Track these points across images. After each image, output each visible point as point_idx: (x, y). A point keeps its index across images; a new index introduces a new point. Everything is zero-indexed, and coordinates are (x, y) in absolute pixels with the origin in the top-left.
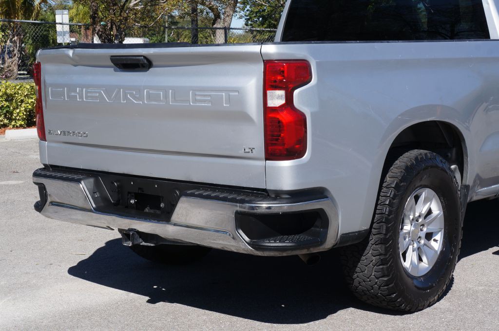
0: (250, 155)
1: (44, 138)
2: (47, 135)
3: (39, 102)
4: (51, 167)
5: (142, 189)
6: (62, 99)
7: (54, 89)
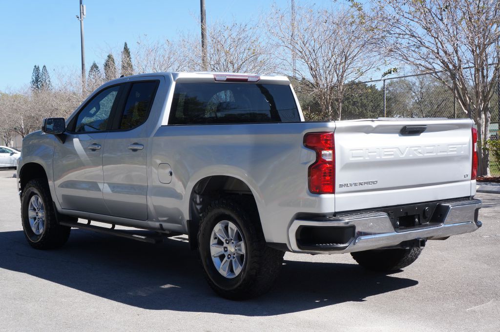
0: (466, 178)
1: (333, 192)
2: (337, 188)
3: (333, 163)
4: (335, 214)
5: (407, 213)
6: (362, 159)
7: (354, 152)
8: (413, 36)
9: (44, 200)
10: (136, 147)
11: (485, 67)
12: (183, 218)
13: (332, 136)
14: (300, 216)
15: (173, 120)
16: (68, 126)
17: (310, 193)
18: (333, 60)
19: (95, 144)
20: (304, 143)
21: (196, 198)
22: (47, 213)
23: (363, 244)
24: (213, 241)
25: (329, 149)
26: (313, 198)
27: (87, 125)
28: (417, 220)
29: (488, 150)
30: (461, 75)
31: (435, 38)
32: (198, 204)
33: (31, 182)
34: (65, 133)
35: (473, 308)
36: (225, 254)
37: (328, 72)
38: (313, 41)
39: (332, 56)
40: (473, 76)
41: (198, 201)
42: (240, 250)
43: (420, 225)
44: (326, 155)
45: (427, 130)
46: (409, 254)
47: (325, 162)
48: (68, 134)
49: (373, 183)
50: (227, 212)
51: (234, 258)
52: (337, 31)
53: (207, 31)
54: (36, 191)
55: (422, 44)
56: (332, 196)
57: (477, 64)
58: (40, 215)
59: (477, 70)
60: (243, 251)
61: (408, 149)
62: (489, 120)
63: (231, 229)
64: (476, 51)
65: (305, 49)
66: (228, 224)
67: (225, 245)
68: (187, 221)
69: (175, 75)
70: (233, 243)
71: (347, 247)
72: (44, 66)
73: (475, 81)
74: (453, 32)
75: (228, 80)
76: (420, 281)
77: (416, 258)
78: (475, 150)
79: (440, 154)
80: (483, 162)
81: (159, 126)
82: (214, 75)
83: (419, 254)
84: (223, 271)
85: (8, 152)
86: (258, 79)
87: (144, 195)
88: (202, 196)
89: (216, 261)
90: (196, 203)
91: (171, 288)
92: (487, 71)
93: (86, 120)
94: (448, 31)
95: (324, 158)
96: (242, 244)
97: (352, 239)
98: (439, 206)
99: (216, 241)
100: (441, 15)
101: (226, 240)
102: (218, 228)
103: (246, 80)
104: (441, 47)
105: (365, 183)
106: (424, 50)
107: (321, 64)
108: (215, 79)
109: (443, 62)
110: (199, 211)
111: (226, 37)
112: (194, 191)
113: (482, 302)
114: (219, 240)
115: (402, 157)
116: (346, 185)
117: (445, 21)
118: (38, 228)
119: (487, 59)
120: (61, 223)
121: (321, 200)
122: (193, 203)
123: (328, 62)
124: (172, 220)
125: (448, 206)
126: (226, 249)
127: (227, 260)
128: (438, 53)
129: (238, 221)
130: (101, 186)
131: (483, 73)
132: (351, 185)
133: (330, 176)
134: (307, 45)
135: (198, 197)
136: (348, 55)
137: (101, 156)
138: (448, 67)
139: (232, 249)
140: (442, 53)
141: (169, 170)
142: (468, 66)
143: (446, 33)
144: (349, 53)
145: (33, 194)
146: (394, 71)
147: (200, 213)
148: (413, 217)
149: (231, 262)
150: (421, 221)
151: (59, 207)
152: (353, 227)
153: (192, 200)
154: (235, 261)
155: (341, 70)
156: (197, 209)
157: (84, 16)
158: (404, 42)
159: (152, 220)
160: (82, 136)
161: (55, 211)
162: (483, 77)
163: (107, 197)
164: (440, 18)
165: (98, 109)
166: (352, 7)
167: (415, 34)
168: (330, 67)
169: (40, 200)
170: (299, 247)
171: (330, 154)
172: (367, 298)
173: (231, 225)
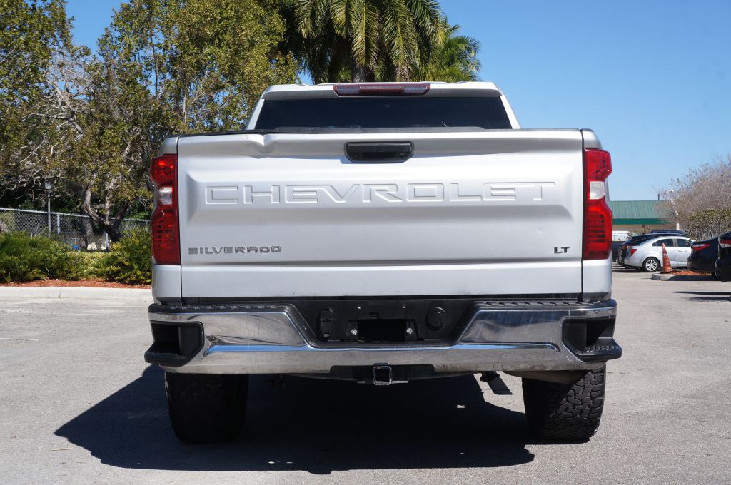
0: (563, 255)
1: (178, 263)
3: (174, 210)
5: (376, 314)
25: (168, 184)
28: (410, 330)
43: (418, 340)
49: (271, 249)
71: (187, 361)
79: (460, 201)
115: (341, 203)
116: (203, 251)
133: (169, 232)
148: (403, 324)
150: (421, 335)
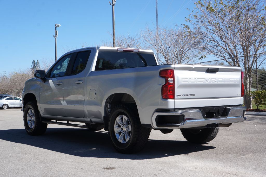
0: (239, 96)
1: (174, 98)
2: (176, 97)
3: (174, 84)
4: (175, 109)
5: (210, 111)
6: (188, 83)
7: (183, 79)
8: (214, 41)
9: (35, 111)
10: (79, 82)
11: (249, 56)
12: (101, 115)
13: (173, 71)
14: (158, 111)
15: (97, 68)
16: (47, 75)
17: (162, 99)
18: (176, 54)
19: (60, 82)
20: (159, 75)
21: (108, 105)
22: (36, 117)
23: (188, 124)
24: (115, 125)
25: (172, 77)
26: (164, 101)
27: (56, 74)
28: (215, 115)
29: (251, 96)
30: (238, 60)
31: (224, 42)
32: (109, 108)
33: (29, 103)
34: (45, 78)
35: (242, 156)
36: (122, 131)
37: (173, 59)
38: (166, 44)
39: (175, 51)
40: (243, 61)
41: (109, 107)
42: (129, 129)
43: (216, 117)
44: (170, 80)
45: (219, 71)
46: (211, 134)
47: (170, 84)
48: (47, 78)
49: (193, 95)
50: (123, 111)
51: (126, 133)
52: (178, 40)
53: (116, 40)
54: (31, 107)
55: (219, 45)
56: (173, 100)
57: (245, 54)
58: (33, 119)
59: (245, 57)
60: (130, 129)
61: (210, 79)
62: (251, 81)
63: (125, 119)
64: (244, 48)
65: (162, 48)
66: (123, 116)
67: (122, 127)
68: (103, 116)
69: (98, 48)
70: (125, 126)
71: (180, 125)
72: (38, 61)
73: (244, 63)
74: (234, 39)
75: (124, 51)
76: (217, 147)
77: (215, 136)
78: (243, 82)
79: (226, 83)
80: (248, 102)
81: (90, 71)
82: (117, 48)
83: (216, 135)
84: (121, 141)
85: (19, 100)
86: (138, 51)
87: (83, 105)
88: (110, 104)
89: (117, 135)
90: (107, 107)
91: (95, 150)
92: (250, 58)
93: (55, 72)
94: (231, 38)
95: (169, 82)
96: (130, 126)
97: (183, 121)
98: (226, 108)
99: (117, 125)
100: (227, 31)
101: (122, 125)
102: (118, 119)
103: (132, 51)
104: (228, 46)
105: (189, 95)
106: (219, 48)
107: (170, 56)
108: (118, 50)
109: (229, 54)
110: (109, 112)
111: (125, 43)
112: (107, 102)
113: (247, 154)
114: (119, 124)
115: (207, 83)
116: (180, 95)
117: (230, 34)
118: (31, 125)
119: (249, 52)
120: (43, 122)
121: (167, 102)
122: (106, 108)
123: (174, 55)
124: (96, 117)
125: (230, 108)
126: (122, 129)
127: (122, 135)
128: (226, 49)
129: (128, 115)
130: (62, 102)
131: (248, 59)
132: (182, 95)
133: (172, 90)
134: (163, 46)
135: (109, 104)
136: (183, 51)
137: (62, 89)
138: (231, 56)
139: (125, 129)
140: (228, 49)
141: (95, 92)
142: (241, 56)
143: (230, 40)
144: (183, 50)
145: (30, 108)
146: (204, 57)
147: (109, 113)
148: (213, 113)
149: (124, 135)
150: (217, 115)
151: (42, 114)
152: (184, 116)
153: (106, 106)
154: (126, 135)
155: (180, 59)
156: (108, 111)
157: (57, 36)
158: (210, 44)
159: (86, 118)
160: (53, 79)
161: (40, 116)
162: (248, 61)
163: (65, 108)
164: (227, 32)
165: (62, 66)
166: (184, 28)
167: (215, 40)
168: (175, 57)
169: (33, 111)
170: (157, 126)
171: (172, 80)
172: (191, 153)
173: (125, 117)
